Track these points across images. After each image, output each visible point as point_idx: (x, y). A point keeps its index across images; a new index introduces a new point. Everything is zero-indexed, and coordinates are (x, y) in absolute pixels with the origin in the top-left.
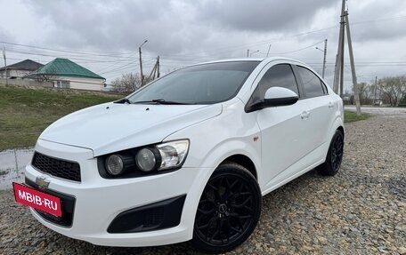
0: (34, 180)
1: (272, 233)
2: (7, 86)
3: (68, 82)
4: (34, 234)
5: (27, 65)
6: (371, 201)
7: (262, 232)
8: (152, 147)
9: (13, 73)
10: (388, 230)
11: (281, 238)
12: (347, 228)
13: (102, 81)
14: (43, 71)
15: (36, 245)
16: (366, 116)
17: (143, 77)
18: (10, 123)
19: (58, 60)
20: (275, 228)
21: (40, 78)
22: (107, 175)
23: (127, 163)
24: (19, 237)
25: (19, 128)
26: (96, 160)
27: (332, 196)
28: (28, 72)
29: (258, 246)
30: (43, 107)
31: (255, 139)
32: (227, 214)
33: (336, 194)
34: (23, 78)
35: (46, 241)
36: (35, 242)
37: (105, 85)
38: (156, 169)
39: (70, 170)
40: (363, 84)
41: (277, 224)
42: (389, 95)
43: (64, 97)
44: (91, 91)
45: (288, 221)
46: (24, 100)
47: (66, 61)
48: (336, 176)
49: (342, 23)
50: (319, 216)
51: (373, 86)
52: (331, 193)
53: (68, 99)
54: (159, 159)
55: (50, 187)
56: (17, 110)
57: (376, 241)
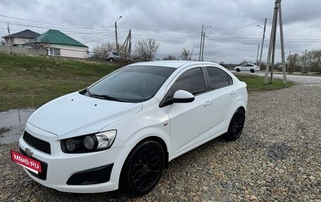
0: (24, 150)
1: (175, 183)
2: (11, 54)
3: (59, 49)
4: (25, 179)
5: (27, 34)
6: (252, 162)
7: (169, 182)
8: (93, 135)
9: (17, 41)
10: (251, 184)
11: (179, 187)
12: (225, 181)
13: (85, 49)
14: (39, 40)
15: (26, 187)
16: (290, 84)
17: (118, 46)
18: (13, 86)
19: (51, 31)
20: (178, 179)
21: (37, 46)
22: (66, 151)
23: (77, 145)
24: (16, 181)
25: (20, 90)
26: (59, 142)
27: (226, 157)
28: (27, 41)
29: (163, 191)
30: (38, 71)
31: (165, 125)
32: (148, 171)
33: (229, 155)
34: (24, 45)
35: (32, 184)
36: (26, 185)
37: (88, 52)
38: (95, 148)
39: (45, 147)
40: (296, 55)
41: (180, 177)
42: (316, 64)
43: (55, 63)
44: (76, 58)
45: (189, 175)
46: (24, 66)
47: (57, 32)
48: (237, 141)
49: (276, 8)
50: (210, 172)
51: (303, 57)
52: (226, 155)
53: (58, 65)
54: (96, 143)
55: (33, 156)
56: (19, 75)
57: (238, 191)
